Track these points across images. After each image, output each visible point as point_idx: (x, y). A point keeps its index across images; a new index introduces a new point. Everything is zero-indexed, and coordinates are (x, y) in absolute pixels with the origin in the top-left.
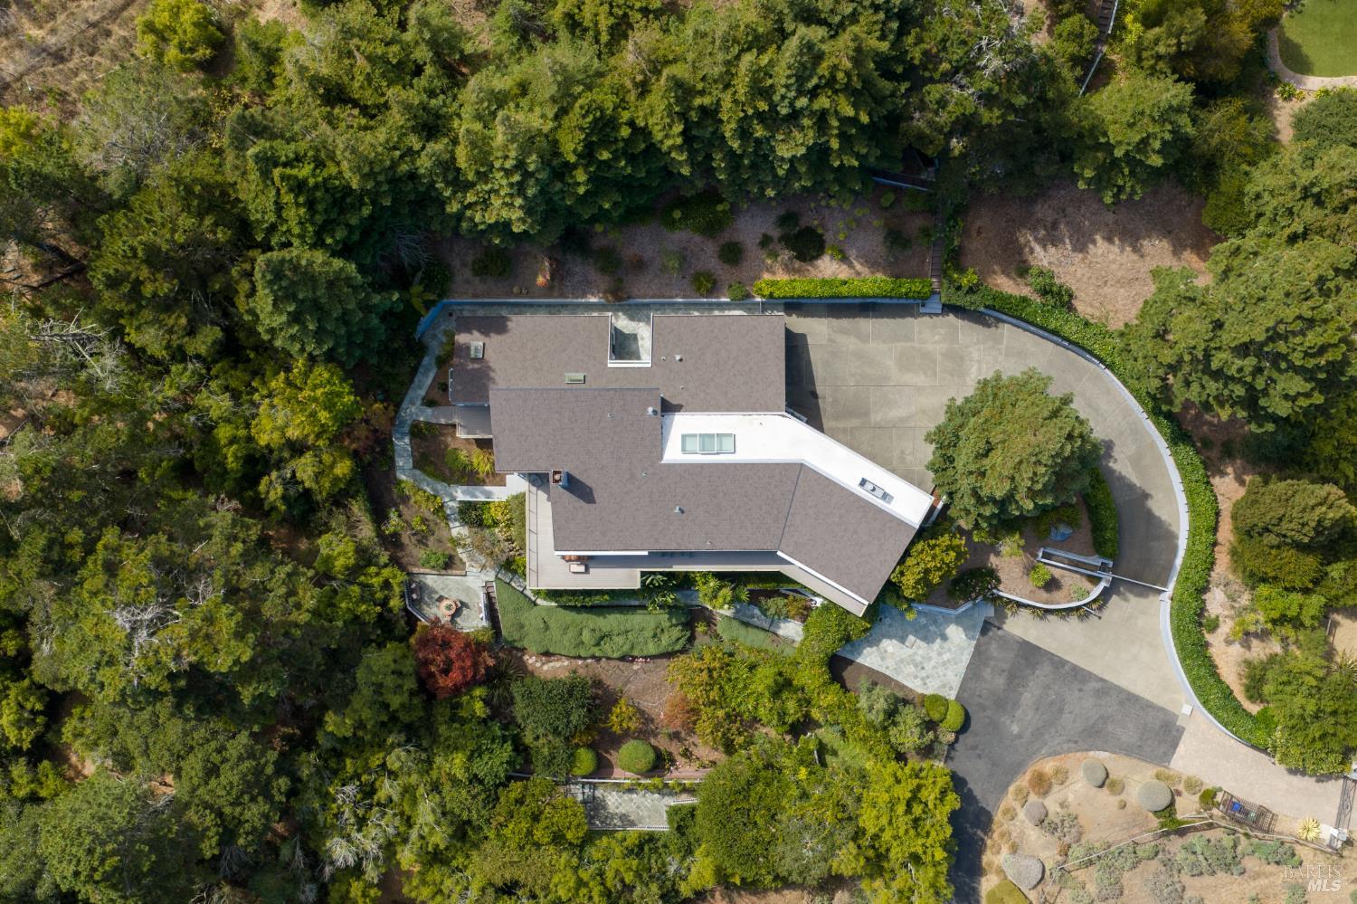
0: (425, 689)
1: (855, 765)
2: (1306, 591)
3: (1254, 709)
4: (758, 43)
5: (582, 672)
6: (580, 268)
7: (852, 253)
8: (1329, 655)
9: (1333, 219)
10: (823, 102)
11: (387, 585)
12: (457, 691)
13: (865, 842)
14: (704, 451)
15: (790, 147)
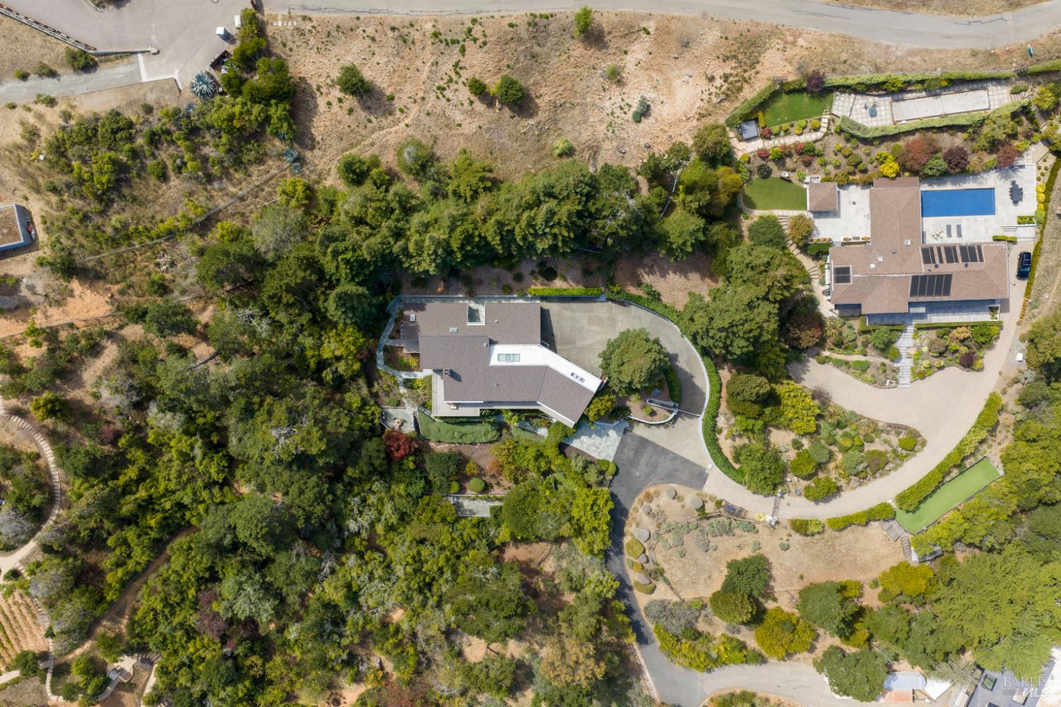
0: (389, 457)
1: (570, 489)
2: (756, 419)
3: (737, 466)
4: (529, 207)
5: (454, 449)
6: (455, 283)
7: (569, 277)
8: (767, 444)
9: (757, 277)
10: (556, 230)
11: (373, 414)
12: (402, 458)
13: (574, 522)
14: (507, 360)
15: (541, 245)
